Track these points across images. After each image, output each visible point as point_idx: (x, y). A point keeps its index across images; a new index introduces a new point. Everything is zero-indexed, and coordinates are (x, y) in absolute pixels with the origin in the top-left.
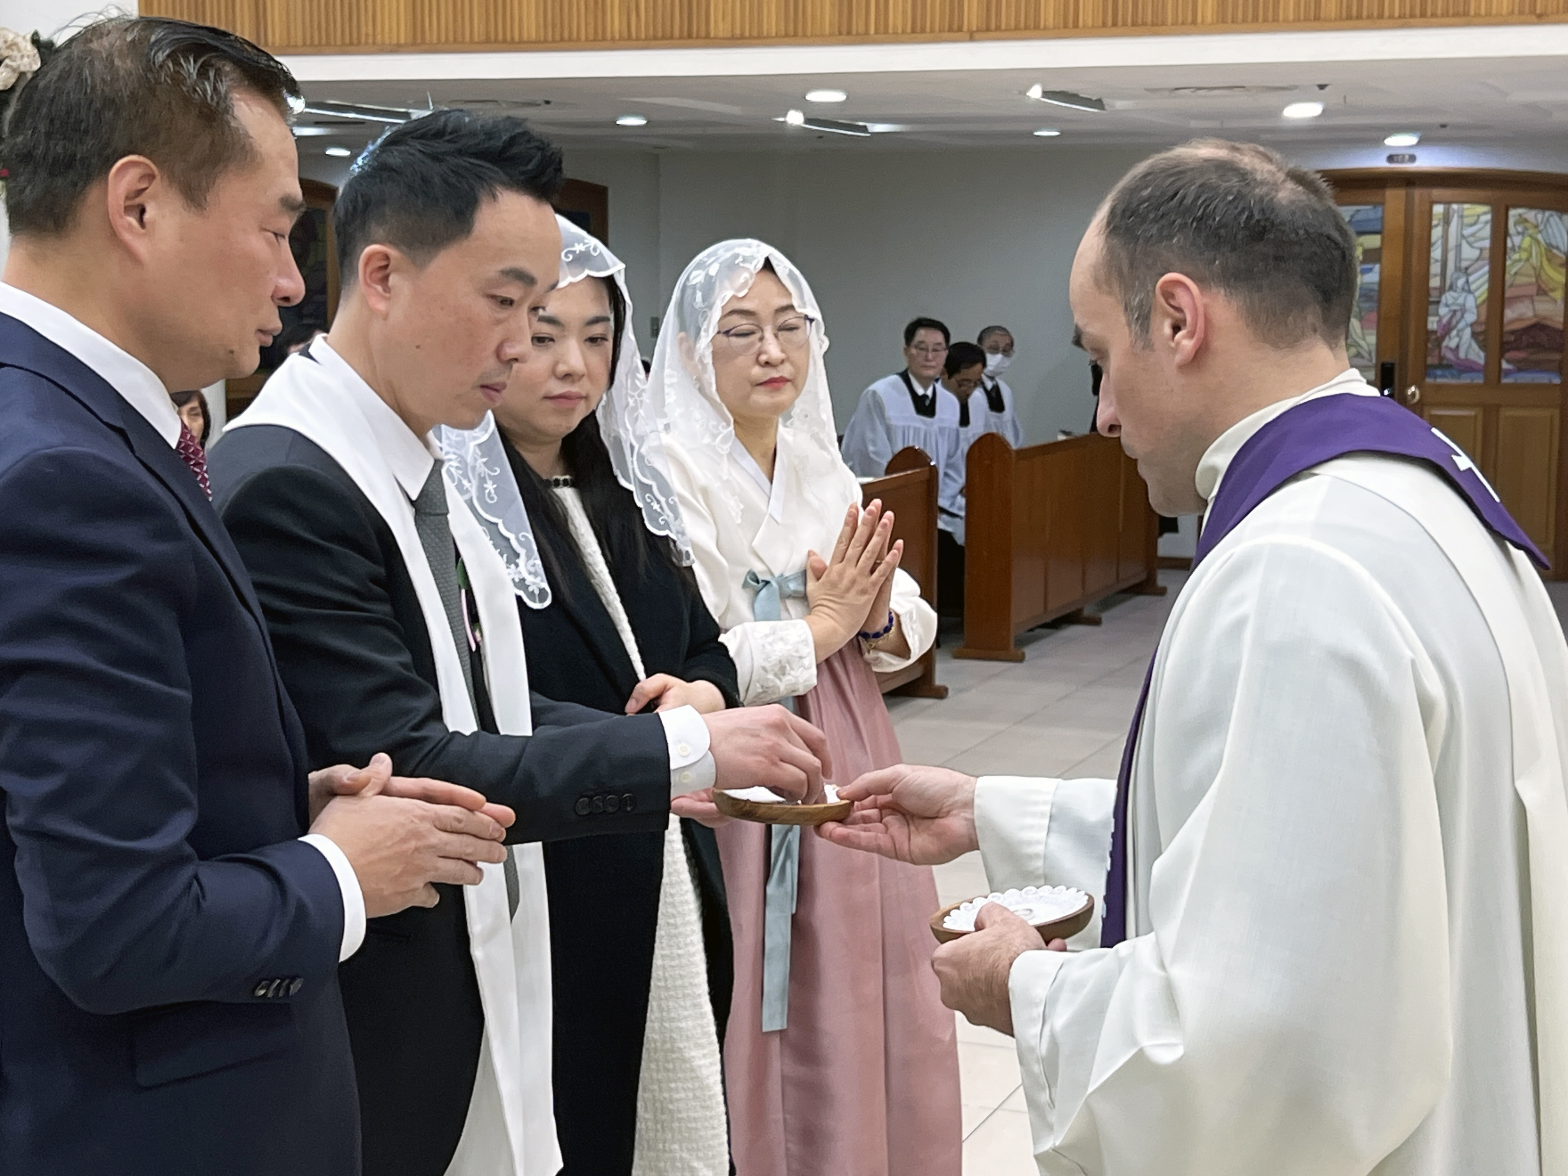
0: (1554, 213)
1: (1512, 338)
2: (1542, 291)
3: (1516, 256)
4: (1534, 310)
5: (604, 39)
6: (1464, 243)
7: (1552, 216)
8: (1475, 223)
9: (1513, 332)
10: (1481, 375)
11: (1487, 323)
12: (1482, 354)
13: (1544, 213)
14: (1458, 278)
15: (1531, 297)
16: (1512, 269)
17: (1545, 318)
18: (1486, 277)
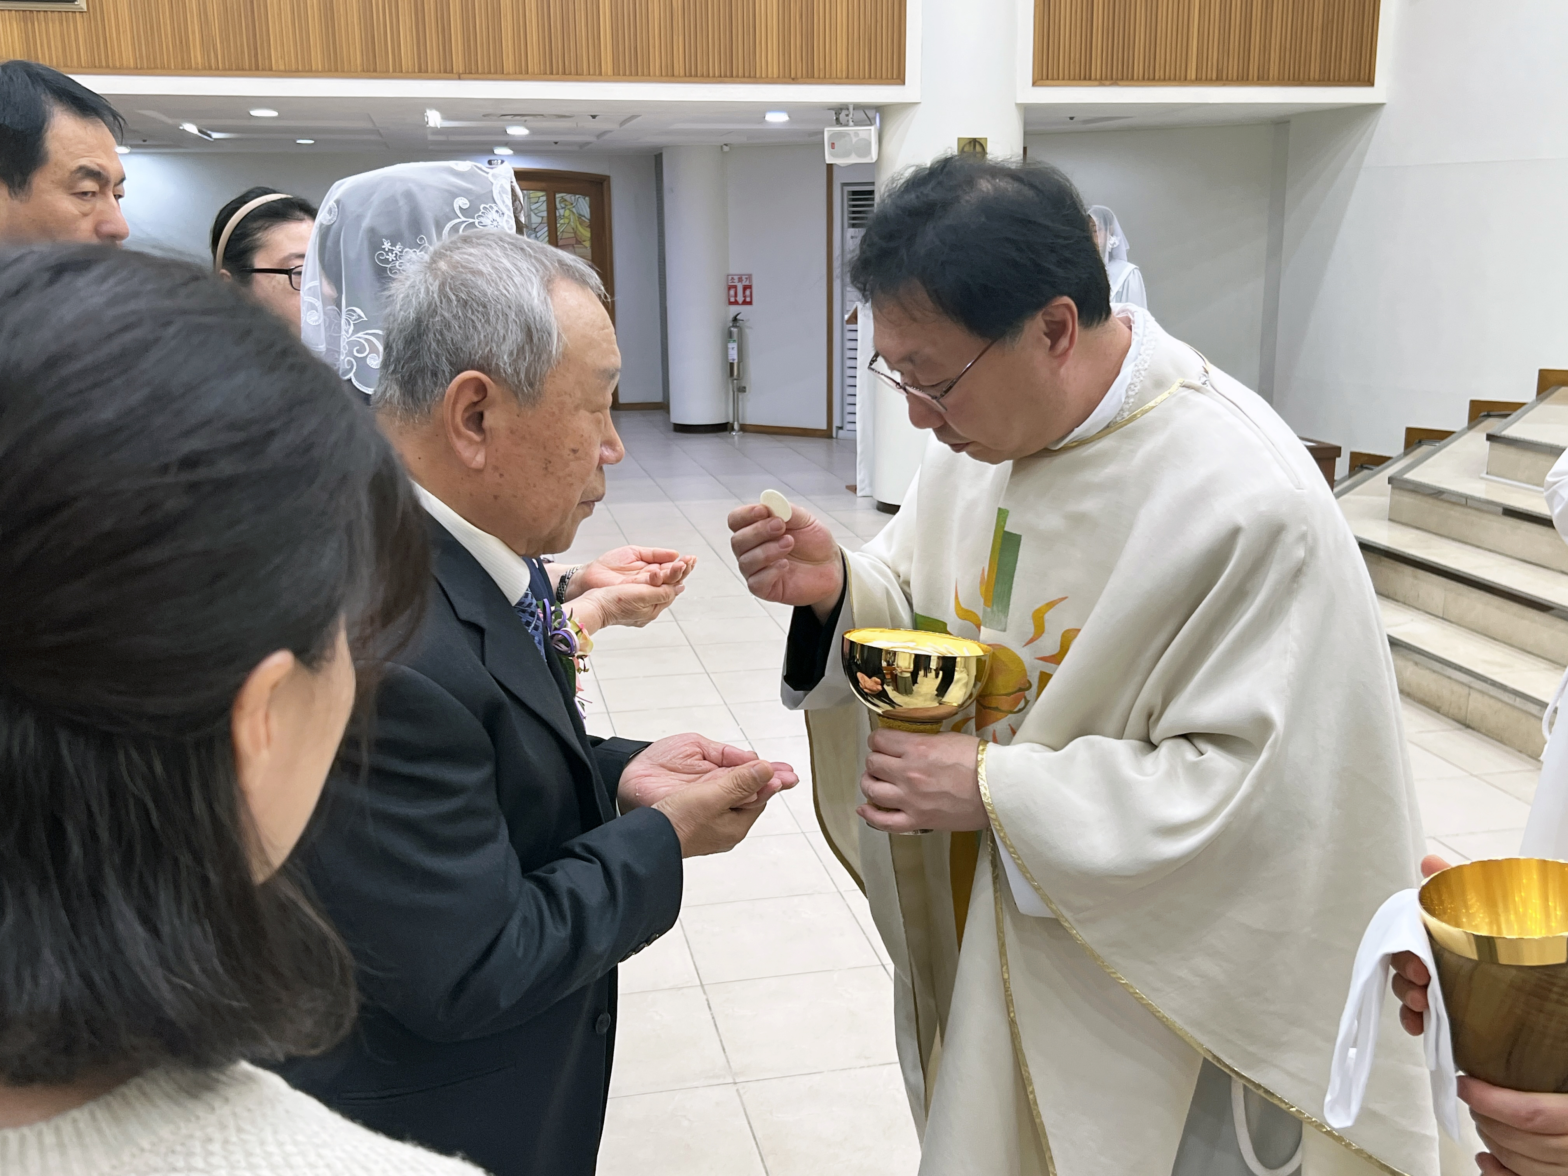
0: (580, 197)
2: (579, 242)
3: (562, 221)
5: (190, 68)
6: (533, 215)
8: (537, 202)
13: (575, 197)
15: (573, 245)
16: (560, 229)
18: (546, 234)
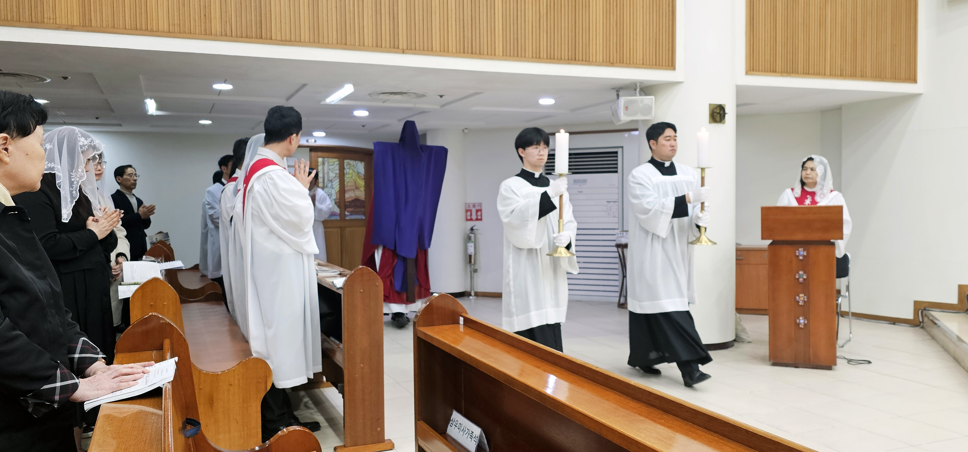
0: (359, 162)
1: (348, 204)
2: (357, 188)
3: (347, 176)
4: (355, 194)
6: (330, 171)
7: (358, 162)
8: (333, 165)
9: (348, 202)
10: (339, 217)
11: (340, 199)
12: (339, 210)
13: (356, 162)
14: (329, 183)
15: (354, 190)
16: (346, 180)
17: (358, 197)
18: (338, 183)
